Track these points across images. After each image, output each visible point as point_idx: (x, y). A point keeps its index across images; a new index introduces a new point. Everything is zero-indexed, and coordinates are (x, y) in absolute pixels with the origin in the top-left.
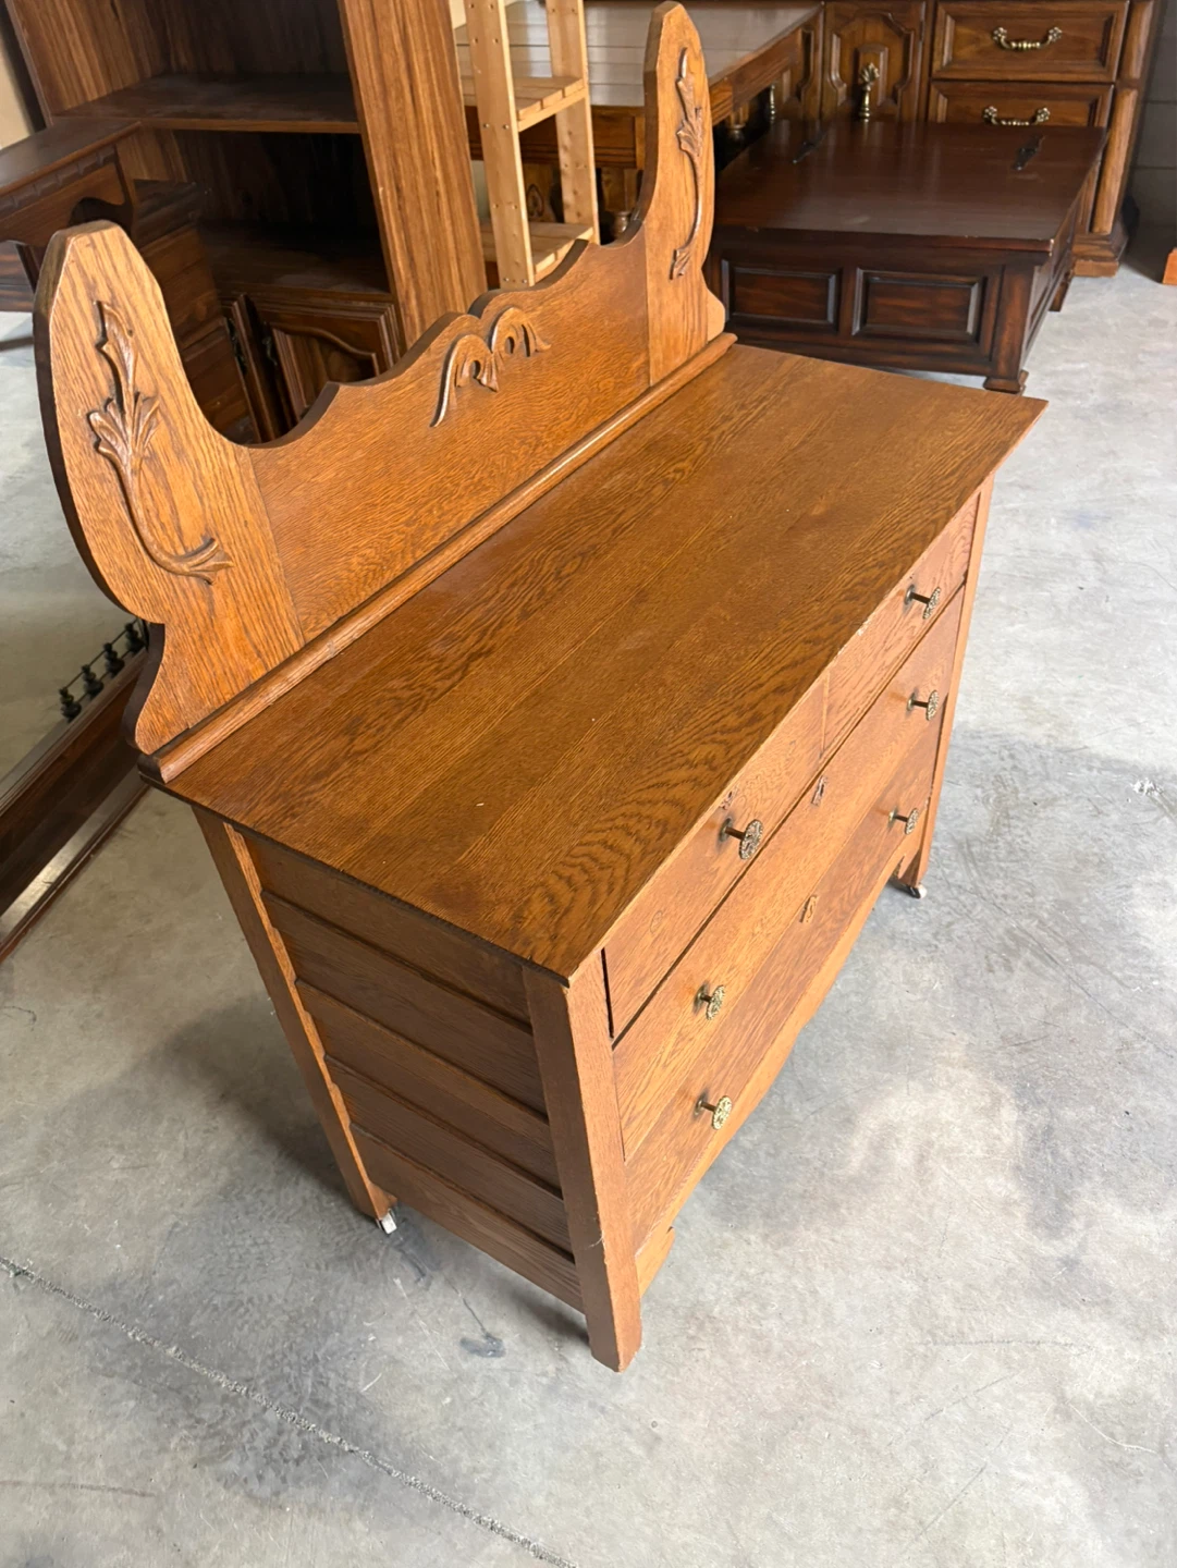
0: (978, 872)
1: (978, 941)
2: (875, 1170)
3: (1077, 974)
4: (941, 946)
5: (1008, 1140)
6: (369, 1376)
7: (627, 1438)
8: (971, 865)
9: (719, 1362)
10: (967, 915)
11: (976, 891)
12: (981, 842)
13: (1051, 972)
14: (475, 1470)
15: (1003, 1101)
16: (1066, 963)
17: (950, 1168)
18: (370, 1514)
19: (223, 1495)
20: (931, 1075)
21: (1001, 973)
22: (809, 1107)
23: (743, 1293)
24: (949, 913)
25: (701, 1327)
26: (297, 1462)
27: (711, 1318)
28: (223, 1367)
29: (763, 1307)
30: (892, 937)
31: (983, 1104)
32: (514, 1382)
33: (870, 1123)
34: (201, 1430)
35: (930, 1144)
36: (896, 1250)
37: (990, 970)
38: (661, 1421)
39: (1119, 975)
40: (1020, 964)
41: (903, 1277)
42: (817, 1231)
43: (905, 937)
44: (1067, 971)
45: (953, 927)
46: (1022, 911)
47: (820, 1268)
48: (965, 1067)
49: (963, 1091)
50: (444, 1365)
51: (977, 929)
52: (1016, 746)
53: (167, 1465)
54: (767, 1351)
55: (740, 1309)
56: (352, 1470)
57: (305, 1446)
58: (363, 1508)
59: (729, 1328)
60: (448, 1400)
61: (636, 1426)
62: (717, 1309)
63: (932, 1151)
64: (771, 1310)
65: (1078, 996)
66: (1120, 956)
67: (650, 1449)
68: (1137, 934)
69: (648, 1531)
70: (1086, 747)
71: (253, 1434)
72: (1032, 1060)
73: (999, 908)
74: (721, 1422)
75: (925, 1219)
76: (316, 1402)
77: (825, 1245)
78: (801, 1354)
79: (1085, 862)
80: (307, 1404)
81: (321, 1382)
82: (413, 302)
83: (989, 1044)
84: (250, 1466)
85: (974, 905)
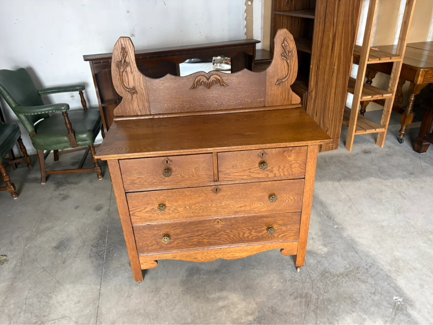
0: (320, 278)
1: (297, 289)
2: (213, 300)
3: (308, 313)
4: (288, 282)
5: (243, 321)
6: (116, 255)
7: (127, 293)
8: (320, 276)
9: (151, 298)
10: (303, 283)
11: (313, 281)
12: (331, 274)
13: (304, 307)
14: (109, 276)
15: (253, 315)
16: (310, 309)
17: (225, 313)
18: (95, 268)
19: (89, 251)
20: (248, 298)
21: (292, 297)
22: (219, 282)
23: (167, 294)
24: (300, 279)
25: (155, 291)
26: (99, 255)
27: (159, 292)
28: (108, 238)
29: (167, 298)
30: (280, 273)
31: (249, 312)
32: (128, 272)
33: (224, 294)
34: (97, 242)
35: (229, 307)
36: (197, 314)
37: (291, 295)
38: (133, 296)
39: (318, 322)
40: (299, 300)
41: (191, 318)
42: (190, 298)
43: (284, 275)
44: (307, 311)
45: (296, 282)
46: (317, 292)
47: (182, 303)
48: (256, 303)
49: (249, 306)
50: (125, 262)
51: (301, 287)
52: (375, 266)
53: (90, 243)
54: (158, 304)
55: (164, 295)
56: (101, 262)
57: (101, 255)
58: (95, 267)
59: (158, 295)
60: (119, 266)
61: (130, 292)
62: (161, 292)
63: (227, 308)
64: (167, 300)
65: (302, 317)
66: (326, 320)
67: (127, 297)
68: (338, 321)
69: (112, 305)
70: (396, 280)
71: (100, 248)
72: (271, 315)
73: (313, 288)
74: (139, 304)
75: (208, 315)
76: (109, 251)
77: (188, 301)
78: (161, 310)
79: (350, 298)
80: (108, 251)
81: (112, 250)
82: (314, 93)
83: (268, 305)
84: (95, 251)
85: (308, 283)
